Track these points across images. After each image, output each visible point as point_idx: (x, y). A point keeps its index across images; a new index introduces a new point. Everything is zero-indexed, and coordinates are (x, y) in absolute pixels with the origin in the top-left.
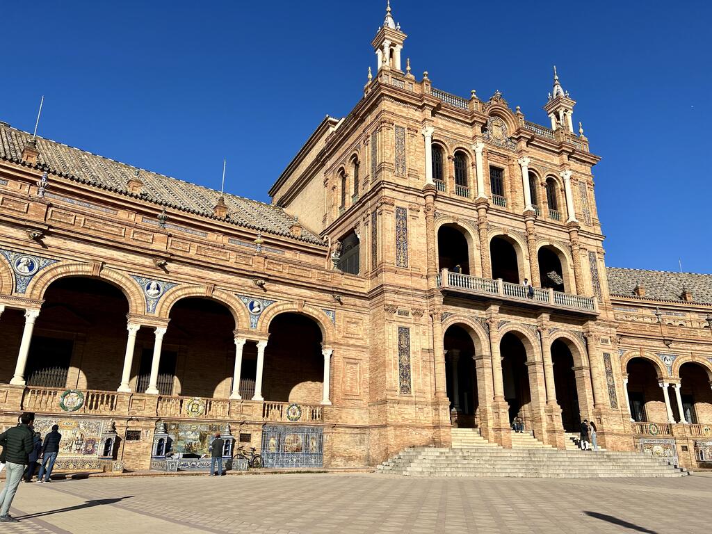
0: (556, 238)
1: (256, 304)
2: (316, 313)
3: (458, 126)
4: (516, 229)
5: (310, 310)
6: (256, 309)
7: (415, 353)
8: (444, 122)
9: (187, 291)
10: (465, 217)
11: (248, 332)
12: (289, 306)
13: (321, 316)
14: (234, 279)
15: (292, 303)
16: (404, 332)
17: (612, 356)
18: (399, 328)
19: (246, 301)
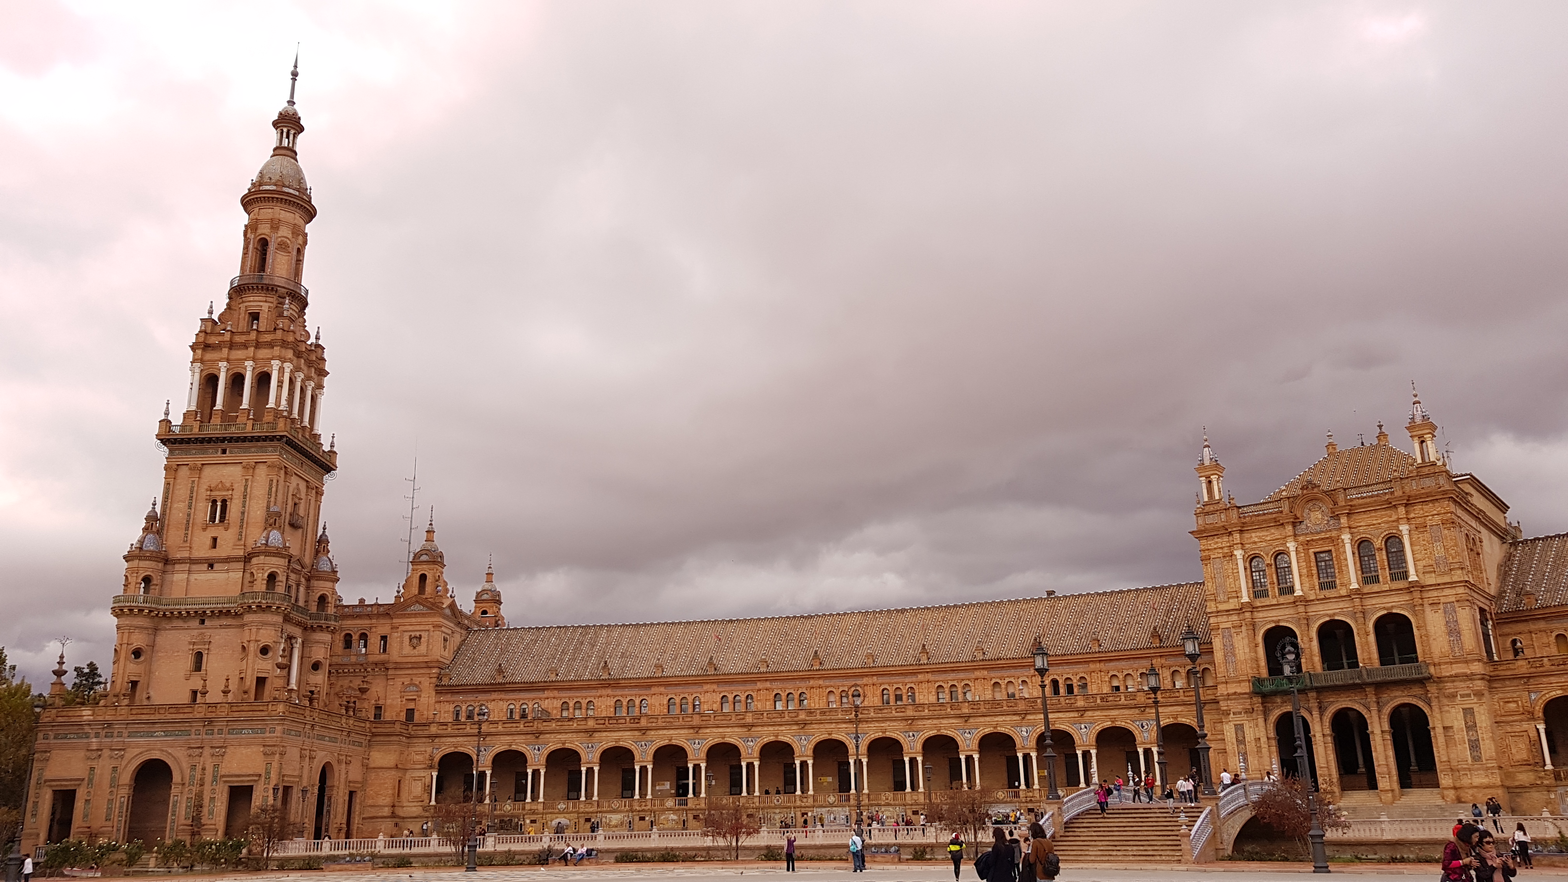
0: (1397, 604)
1: (1144, 724)
2: (1188, 721)
3: (1273, 531)
4: (1345, 610)
5: (1184, 720)
6: (1146, 727)
7: (1248, 742)
8: (1258, 534)
9: (1101, 725)
10: (1287, 617)
11: (1144, 743)
12: (1168, 720)
13: (1192, 722)
14: (1126, 712)
15: (1169, 718)
16: (1239, 728)
17: (1476, 710)
18: (1235, 725)
19: (1138, 723)
